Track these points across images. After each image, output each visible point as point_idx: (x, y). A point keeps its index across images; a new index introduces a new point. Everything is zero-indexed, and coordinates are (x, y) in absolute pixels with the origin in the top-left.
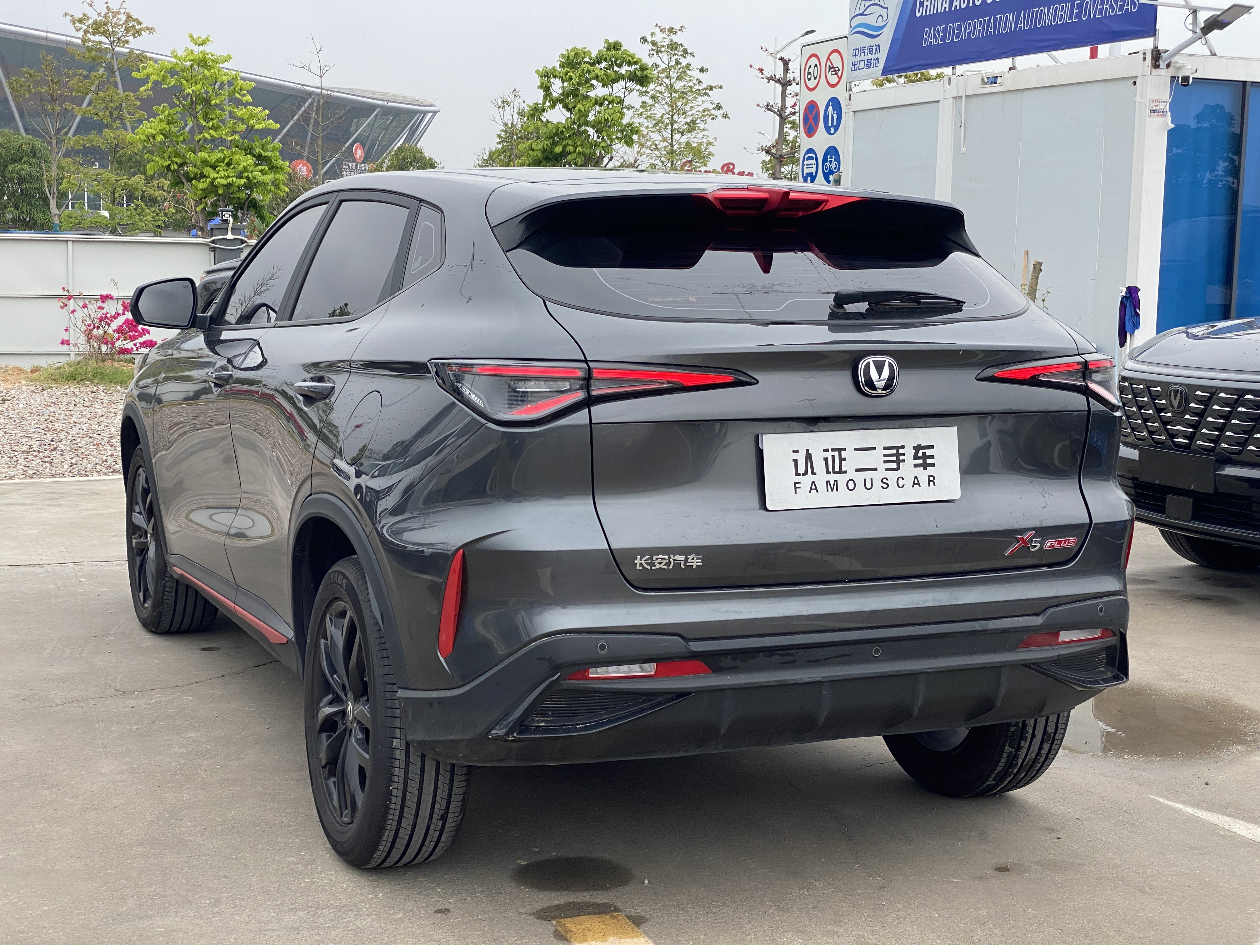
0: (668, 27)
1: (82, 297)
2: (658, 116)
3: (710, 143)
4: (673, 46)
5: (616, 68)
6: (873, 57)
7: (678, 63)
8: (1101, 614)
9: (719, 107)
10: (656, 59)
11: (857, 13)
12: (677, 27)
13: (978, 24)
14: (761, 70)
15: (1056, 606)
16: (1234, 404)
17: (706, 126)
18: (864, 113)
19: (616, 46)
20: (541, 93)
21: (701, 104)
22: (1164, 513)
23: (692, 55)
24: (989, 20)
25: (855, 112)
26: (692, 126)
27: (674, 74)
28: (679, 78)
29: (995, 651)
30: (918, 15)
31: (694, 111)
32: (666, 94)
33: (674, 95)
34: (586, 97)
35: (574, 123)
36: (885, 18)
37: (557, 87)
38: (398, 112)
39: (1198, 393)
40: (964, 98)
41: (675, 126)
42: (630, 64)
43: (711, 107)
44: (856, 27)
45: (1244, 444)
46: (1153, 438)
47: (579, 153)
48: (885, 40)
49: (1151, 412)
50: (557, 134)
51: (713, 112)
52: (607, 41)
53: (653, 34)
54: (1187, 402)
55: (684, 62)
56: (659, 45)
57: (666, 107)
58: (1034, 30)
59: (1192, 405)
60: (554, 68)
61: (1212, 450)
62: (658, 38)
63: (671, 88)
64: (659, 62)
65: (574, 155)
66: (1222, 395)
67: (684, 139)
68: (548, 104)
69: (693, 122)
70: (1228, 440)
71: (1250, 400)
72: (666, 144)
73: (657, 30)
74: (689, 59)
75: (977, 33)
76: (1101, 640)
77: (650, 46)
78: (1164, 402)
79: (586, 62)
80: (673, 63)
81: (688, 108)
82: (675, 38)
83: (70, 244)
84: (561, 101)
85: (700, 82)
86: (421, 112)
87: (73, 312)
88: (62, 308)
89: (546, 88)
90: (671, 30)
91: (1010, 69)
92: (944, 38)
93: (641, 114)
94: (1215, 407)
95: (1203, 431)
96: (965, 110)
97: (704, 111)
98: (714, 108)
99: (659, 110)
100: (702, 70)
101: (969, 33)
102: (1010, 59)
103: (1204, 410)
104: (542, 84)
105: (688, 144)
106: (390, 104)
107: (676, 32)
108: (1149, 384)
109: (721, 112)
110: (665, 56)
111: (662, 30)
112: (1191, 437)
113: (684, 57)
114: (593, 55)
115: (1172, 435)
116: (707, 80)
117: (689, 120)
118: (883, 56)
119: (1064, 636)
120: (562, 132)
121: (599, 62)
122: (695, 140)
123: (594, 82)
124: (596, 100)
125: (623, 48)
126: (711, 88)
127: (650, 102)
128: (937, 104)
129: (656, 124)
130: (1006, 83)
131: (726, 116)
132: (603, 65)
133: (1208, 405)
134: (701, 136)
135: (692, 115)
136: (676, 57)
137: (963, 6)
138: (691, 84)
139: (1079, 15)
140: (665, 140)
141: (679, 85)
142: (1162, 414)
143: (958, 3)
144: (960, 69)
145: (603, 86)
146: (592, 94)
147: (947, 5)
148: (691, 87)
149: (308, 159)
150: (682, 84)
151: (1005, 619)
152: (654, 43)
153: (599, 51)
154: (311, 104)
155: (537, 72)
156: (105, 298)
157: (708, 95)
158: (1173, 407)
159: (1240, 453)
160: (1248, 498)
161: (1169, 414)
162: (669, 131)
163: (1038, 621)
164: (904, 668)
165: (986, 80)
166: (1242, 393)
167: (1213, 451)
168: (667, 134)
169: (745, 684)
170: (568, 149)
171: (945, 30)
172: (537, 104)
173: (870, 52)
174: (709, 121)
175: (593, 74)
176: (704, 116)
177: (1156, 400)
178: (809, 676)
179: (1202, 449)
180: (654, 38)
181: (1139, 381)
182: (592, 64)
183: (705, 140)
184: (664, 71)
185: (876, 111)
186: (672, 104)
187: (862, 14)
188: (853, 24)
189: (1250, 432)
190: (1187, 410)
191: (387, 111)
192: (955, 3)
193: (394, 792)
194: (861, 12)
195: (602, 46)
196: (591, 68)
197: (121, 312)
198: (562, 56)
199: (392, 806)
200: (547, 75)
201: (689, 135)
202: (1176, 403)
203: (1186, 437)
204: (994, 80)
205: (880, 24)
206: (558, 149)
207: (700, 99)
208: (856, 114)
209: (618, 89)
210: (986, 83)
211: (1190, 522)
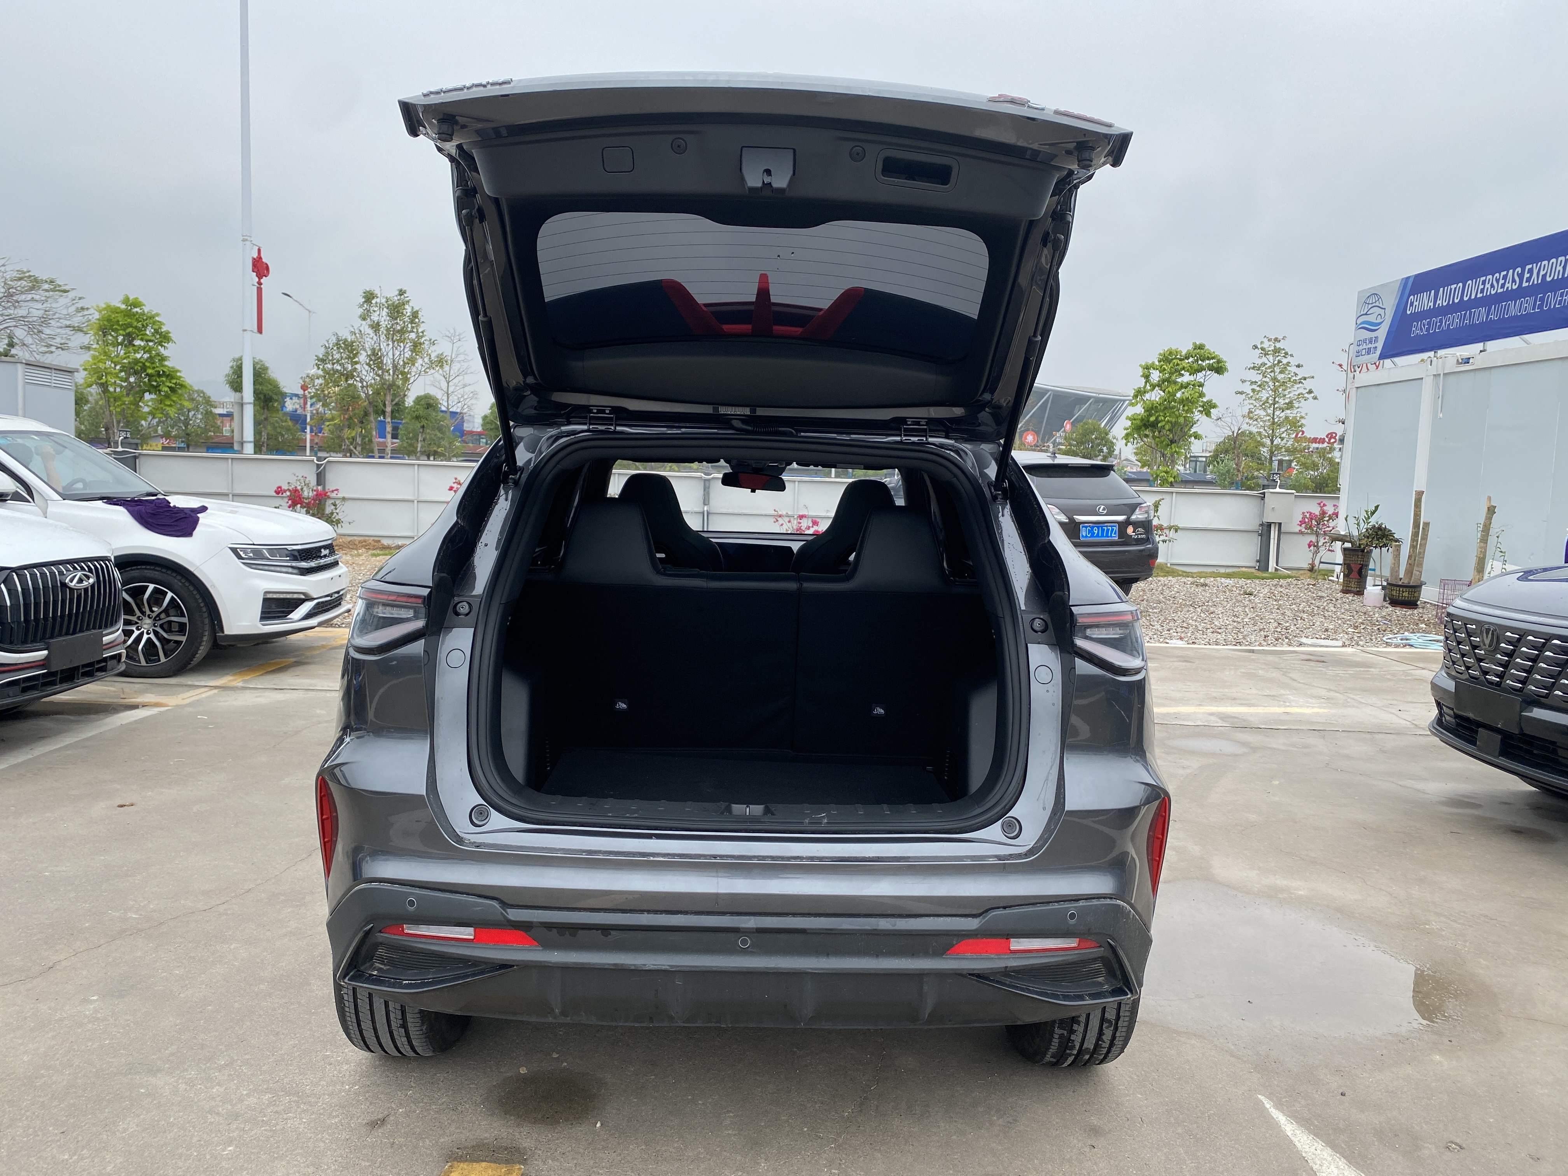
0: (1273, 338)
1: (787, 516)
2: (1264, 398)
3: (1302, 417)
4: (1277, 351)
5: (1200, 362)
6: (1373, 346)
7: (1279, 362)
8: (1072, 922)
9: (1310, 392)
10: (1264, 360)
11: (1362, 313)
12: (1280, 337)
13: (1456, 317)
14: (1340, 365)
15: (1005, 908)
16: (1541, 648)
17: (1300, 405)
18: (1366, 388)
19: (1201, 347)
20: (1143, 380)
21: (1297, 389)
22: (1475, 745)
23: (1292, 356)
24: (1465, 314)
25: (1357, 388)
26: (1290, 405)
27: (1277, 370)
28: (1281, 372)
29: (913, 955)
30: (1408, 312)
31: (1291, 395)
32: (1271, 384)
33: (1277, 384)
34: (1175, 383)
35: (1165, 400)
36: (1383, 317)
37: (1155, 376)
38: (1105, 401)
39: (1508, 634)
40: (1442, 375)
41: (1276, 406)
42: (1209, 359)
43: (1304, 392)
44: (1361, 324)
45: (1551, 687)
46: (1469, 673)
47: (1168, 421)
48: (1382, 333)
49: (1467, 648)
50: (1152, 408)
51: (1306, 395)
52: (1194, 344)
53: (1262, 343)
54: (1498, 643)
55: (1285, 361)
56: (1267, 349)
57: (1270, 392)
58: (1501, 320)
59: (1503, 645)
60: (1153, 363)
61: (1520, 690)
62: (1266, 345)
63: (1275, 379)
64: (1267, 362)
65: (1163, 423)
66: (1530, 638)
67: (1283, 415)
68: (1148, 387)
69: (1291, 402)
70: (1537, 683)
71: (1555, 645)
72: (1268, 418)
73: (1266, 340)
74: (1289, 359)
75: (1455, 324)
76: (1076, 952)
77: (1260, 351)
78: (1478, 639)
79: (1178, 359)
80: (1276, 362)
81: (1286, 392)
82: (1278, 345)
83: (797, 483)
84: (1159, 386)
85: (1296, 374)
86: (1121, 400)
87: (782, 525)
88: (775, 522)
89: (1147, 377)
90: (1276, 340)
91: (1481, 351)
92: (1428, 329)
93: (1252, 397)
94: (1524, 649)
95: (1512, 671)
96: (1443, 385)
97: (1299, 395)
98: (1307, 393)
99: (1264, 395)
100: (1298, 366)
101: (1449, 325)
102: (1482, 344)
103: (1514, 651)
104: (1144, 374)
105: (1287, 418)
106: (1100, 395)
107: (1280, 341)
108: (1466, 621)
109: (1312, 395)
110: (1271, 358)
111: (1269, 340)
112: (1501, 676)
113: (1285, 357)
114: (1183, 354)
115: (1485, 673)
116: (1301, 373)
117: (1287, 401)
118: (1380, 345)
119: (1016, 944)
120: (1156, 407)
121: (1187, 358)
122: (1291, 415)
123: (1183, 372)
124: (1182, 384)
125: (1206, 348)
126: (1305, 379)
127: (1258, 389)
128: (1420, 381)
129: (1263, 404)
130: (1479, 362)
131: (1315, 398)
132: (1191, 360)
133: (1517, 647)
134: (1295, 412)
135: (1290, 397)
136: (1279, 358)
137: (1445, 304)
138: (1290, 376)
139: (1540, 307)
140: (1268, 415)
141: (1280, 377)
142: (1476, 651)
143: (1440, 302)
144: (1441, 352)
145: (1190, 375)
146: (1179, 380)
147: (1431, 304)
148: (1290, 378)
149: (1032, 430)
150: (1283, 376)
151: (927, 919)
152: (1263, 349)
153: (1188, 350)
154: (1050, 395)
155: (1140, 365)
156: (801, 517)
157: (1302, 383)
158: (1484, 645)
159: (1547, 696)
160: (1553, 743)
161: (1482, 652)
162: (1272, 409)
163: (973, 924)
164: (780, 965)
165: (1460, 361)
166: (1549, 637)
167: (1522, 692)
168: (1270, 411)
169: (575, 963)
170: (1160, 418)
171: (1429, 324)
172: (1140, 388)
173: (1371, 342)
174: (1303, 401)
175: (1181, 366)
176: (1298, 398)
177: (1471, 636)
178: (654, 963)
179: (1512, 689)
180: (1263, 345)
181: (1459, 618)
182: (1181, 360)
183: (1298, 415)
184: (1270, 367)
185: (1373, 388)
186: (1275, 390)
187: (1366, 314)
188: (1359, 322)
189: (1557, 676)
190: (1497, 649)
191: (1098, 400)
192: (1438, 302)
193: (346, 997)
194: (1365, 312)
195: (1191, 347)
196: (1179, 362)
197: (811, 525)
198: (1160, 354)
199: (347, 1009)
200: (1147, 368)
201: (1288, 411)
202: (1487, 642)
203: (1497, 676)
204: (1467, 361)
205: (1379, 321)
206: (1152, 419)
207: (1296, 386)
208: (1359, 390)
209: (1200, 377)
210: (1461, 363)
211: (1497, 758)
